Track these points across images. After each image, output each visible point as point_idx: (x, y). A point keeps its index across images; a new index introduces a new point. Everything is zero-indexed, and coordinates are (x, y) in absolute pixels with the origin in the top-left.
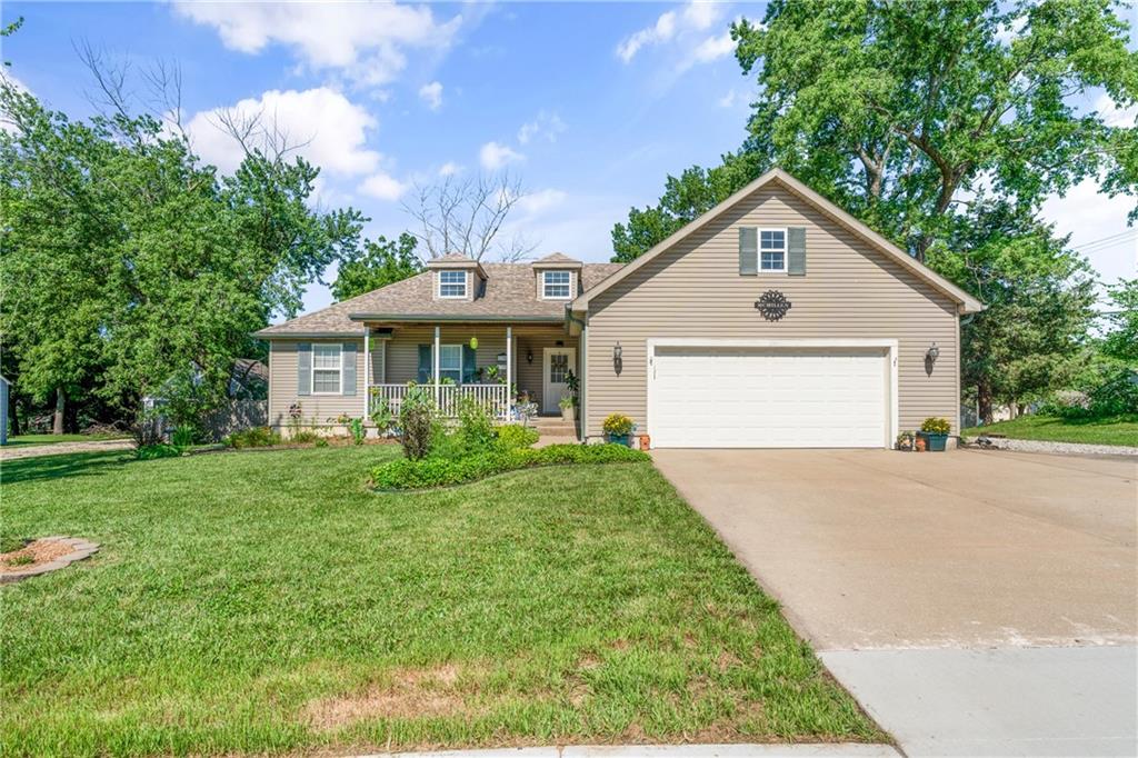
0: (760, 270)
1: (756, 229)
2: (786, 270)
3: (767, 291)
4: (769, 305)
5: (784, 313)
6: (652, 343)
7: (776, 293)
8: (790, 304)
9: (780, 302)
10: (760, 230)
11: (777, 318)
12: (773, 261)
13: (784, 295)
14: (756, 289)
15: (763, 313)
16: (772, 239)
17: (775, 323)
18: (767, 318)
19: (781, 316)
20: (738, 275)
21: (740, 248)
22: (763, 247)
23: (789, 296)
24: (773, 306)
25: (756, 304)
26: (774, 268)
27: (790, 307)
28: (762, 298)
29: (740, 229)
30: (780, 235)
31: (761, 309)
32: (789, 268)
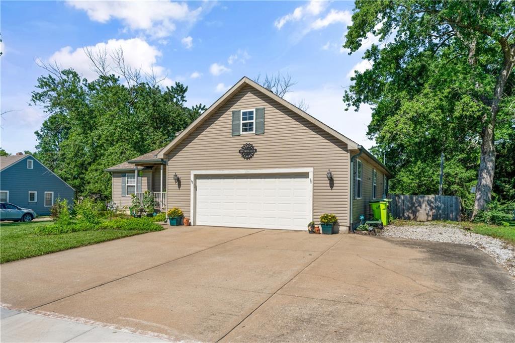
0: (241, 133)
1: (240, 111)
2: (254, 132)
3: (245, 143)
4: (245, 151)
5: (253, 155)
6: (193, 173)
7: (249, 144)
8: (256, 150)
9: (251, 149)
10: (242, 111)
11: (249, 158)
12: (248, 127)
13: (253, 145)
14: (239, 143)
15: (243, 156)
16: (248, 115)
17: (249, 161)
18: (244, 158)
19: (251, 157)
20: (231, 136)
21: (232, 122)
22: (243, 120)
23: (256, 146)
24: (248, 152)
25: (240, 151)
26: (249, 131)
27: (256, 152)
28: (242, 148)
29: (232, 111)
30: (251, 113)
31: (242, 153)
32: (256, 131)
